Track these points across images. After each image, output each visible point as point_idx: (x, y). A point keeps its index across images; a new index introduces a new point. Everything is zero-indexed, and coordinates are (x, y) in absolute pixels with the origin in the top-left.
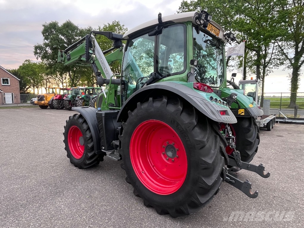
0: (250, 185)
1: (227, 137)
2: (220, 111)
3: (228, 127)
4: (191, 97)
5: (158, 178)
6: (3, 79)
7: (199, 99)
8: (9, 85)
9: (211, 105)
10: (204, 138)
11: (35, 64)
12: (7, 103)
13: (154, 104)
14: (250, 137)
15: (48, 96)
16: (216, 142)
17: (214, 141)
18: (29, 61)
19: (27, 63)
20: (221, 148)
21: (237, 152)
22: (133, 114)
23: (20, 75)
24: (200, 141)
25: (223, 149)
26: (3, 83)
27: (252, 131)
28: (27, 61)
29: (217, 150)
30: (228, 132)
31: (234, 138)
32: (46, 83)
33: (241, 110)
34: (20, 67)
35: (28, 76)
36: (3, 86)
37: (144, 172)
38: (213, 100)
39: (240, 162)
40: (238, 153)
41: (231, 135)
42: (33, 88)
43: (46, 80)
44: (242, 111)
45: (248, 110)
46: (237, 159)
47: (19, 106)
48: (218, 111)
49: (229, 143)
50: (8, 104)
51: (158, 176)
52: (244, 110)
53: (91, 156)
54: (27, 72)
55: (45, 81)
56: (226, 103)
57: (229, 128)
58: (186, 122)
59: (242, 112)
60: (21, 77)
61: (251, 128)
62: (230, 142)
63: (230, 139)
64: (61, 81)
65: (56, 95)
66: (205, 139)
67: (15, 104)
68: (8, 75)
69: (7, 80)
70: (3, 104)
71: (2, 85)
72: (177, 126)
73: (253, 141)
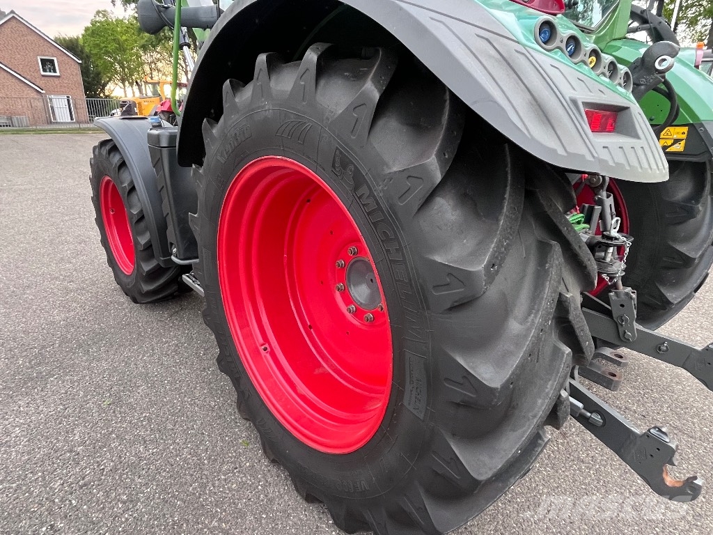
0: (672, 452)
1: (599, 238)
2: (586, 104)
3: (605, 198)
4: (423, 17)
5: (317, 371)
6: (41, 60)
7: (468, 33)
8: (58, 74)
9: (538, 69)
10: (475, 255)
11: (119, 22)
12: (59, 121)
13: (272, 84)
14: (687, 239)
15: (144, 104)
16: (541, 276)
17: (531, 268)
18: (104, 13)
19: (100, 18)
20: (562, 307)
21: (627, 294)
22: (214, 131)
23: (82, 52)
24: (451, 272)
25: (572, 309)
26: (44, 70)
27: (699, 217)
28: (101, 15)
29: (538, 320)
30: (602, 216)
31: (628, 243)
32: (151, 74)
33: (671, 129)
34: (87, 29)
35: (107, 53)
36: (43, 78)
37: (269, 349)
38: (557, 43)
39: (632, 330)
40: (631, 298)
41: (614, 233)
42: (121, 85)
43: (150, 64)
44: (675, 137)
45: (706, 131)
46: (621, 317)
47: (84, 129)
48: (574, 102)
49: (600, 261)
50: (62, 123)
51: (320, 365)
52: (685, 129)
53: (150, 270)
54: (104, 43)
55: (147, 68)
56: (626, 73)
57: (609, 202)
58: (395, 169)
59: (676, 141)
60: (84, 55)
61: (700, 207)
62: (608, 260)
63: (608, 246)
64: (183, 67)
65: (164, 100)
66: (480, 262)
67: (78, 122)
68: (52, 50)
69: (52, 62)
70: (51, 122)
71: (43, 76)
72: (356, 189)
73: (694, 255)
